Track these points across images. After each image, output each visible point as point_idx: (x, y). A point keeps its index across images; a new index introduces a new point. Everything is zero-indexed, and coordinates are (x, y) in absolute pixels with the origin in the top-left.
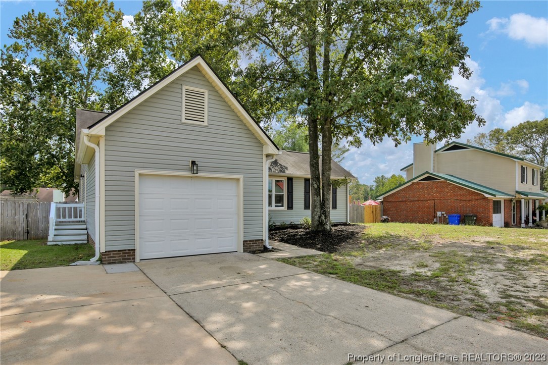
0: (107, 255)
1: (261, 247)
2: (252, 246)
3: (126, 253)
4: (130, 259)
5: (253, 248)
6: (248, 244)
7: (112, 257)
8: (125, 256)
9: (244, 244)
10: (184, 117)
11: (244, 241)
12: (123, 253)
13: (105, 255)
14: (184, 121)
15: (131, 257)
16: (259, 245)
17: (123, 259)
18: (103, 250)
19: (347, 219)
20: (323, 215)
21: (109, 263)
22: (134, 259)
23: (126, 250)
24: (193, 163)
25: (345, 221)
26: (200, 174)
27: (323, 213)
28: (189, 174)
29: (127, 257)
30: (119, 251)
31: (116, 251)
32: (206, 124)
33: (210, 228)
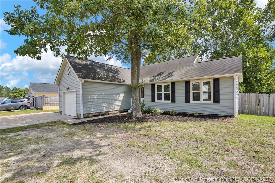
6: (78, 115)
14: (67, 75)
19: (234, 112)
25: (232, 114)
32: (70, 75)
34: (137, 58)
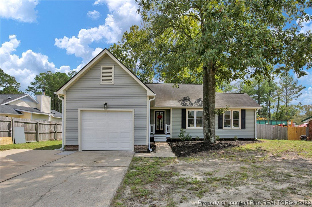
0: (67, 147)
1: (146, 150)
2: (140, 148)
3: (75, 147)
4: (76, 149)
5: (141, 150)
6: (138, 147)
7: (69, 148)
8: (74, 148)
9: (135, 147)
10: (101, 81)
11: (135, 145)
12: (74, 147)
13: (66, 147)
14: (101, 83)
15: (77, 149)
16: (145, 148)
17: (73, 149)
18: (65, 145)
19: (255, 136)
20: (209, 133)
21: (68, 151)
22: (78, 149)
23: (74, 145)
24: (106, 104)
25: (253, 138)
26: (108, 109)
27: (209, 132)
28: (103, 109)
29: (75, 148)
30: (76, 145)
31: (70, 145)
32: (113, 83)
33: (117, 137)
34: (208, 81)
